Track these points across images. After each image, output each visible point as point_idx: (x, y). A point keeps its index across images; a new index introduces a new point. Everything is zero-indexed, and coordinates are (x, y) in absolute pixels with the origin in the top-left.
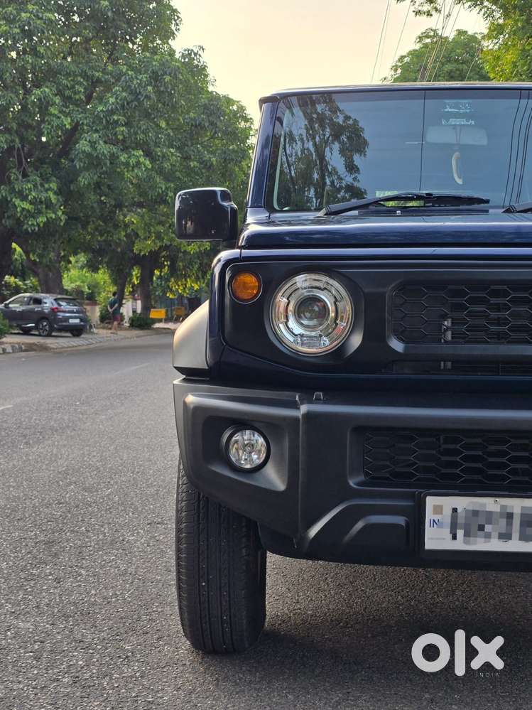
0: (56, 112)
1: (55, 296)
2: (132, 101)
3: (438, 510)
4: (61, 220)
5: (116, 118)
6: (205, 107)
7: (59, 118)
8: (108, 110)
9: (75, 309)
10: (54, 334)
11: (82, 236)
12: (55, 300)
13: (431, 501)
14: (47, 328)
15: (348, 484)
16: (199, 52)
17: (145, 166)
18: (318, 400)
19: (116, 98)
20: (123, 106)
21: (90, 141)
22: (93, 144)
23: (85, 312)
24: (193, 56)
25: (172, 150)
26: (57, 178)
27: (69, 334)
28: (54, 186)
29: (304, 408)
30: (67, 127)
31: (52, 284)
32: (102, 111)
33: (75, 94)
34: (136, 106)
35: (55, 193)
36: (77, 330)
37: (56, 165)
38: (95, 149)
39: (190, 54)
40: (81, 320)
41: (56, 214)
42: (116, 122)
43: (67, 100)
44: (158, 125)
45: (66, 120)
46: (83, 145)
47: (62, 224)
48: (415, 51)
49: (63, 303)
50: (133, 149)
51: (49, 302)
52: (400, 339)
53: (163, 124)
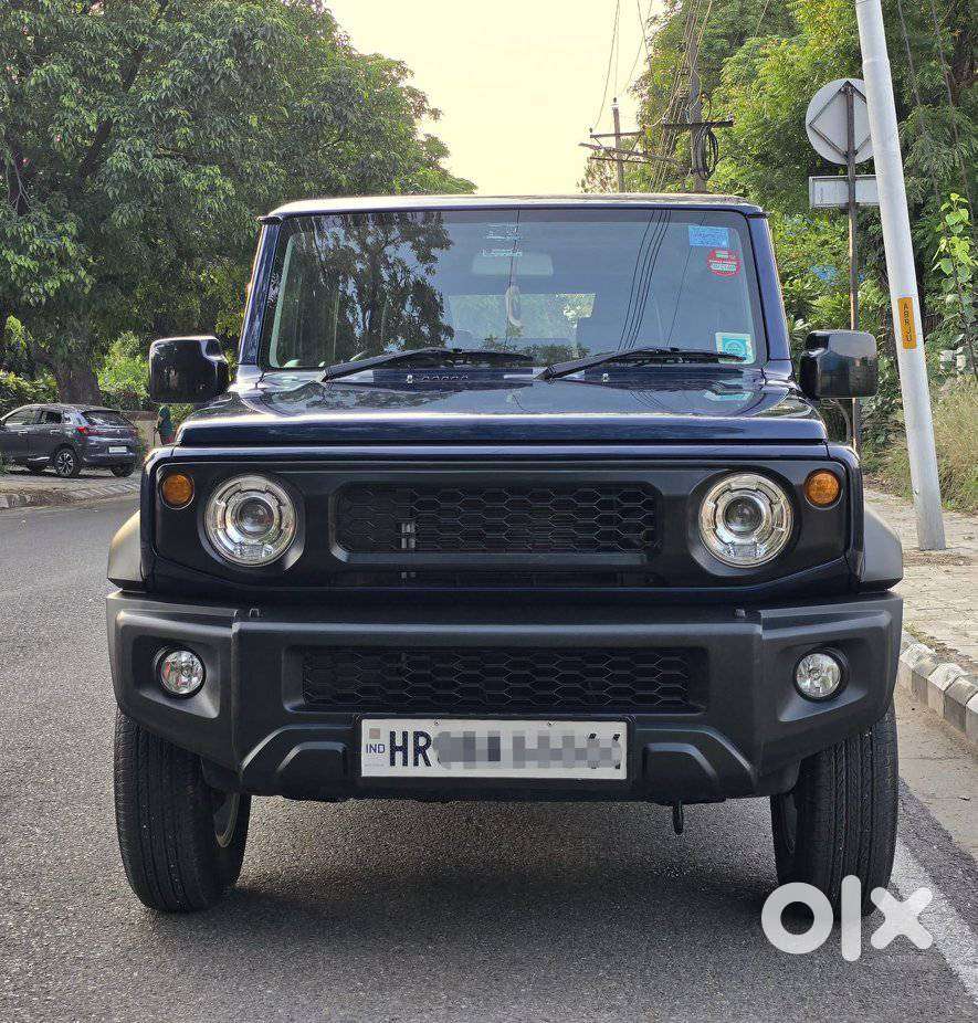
0: (73, 104)
1: (85, 408)
2: (200, 84)
3: (375, 733)
4: (85, 285)
5: (173, 112)
6: (327, 88)
7: (77, 113)
8: (159, 100)
9: (118, 429)
10: (83, 472)
11: (125, 307)
12: (82, 414)
13: (367, 725)
14: (71, 463)
15: (283, 707)
17: (224, 192)
18: (254, 618)
19: (174, 80)
20: (185, 92)
21: (130, 151)
22: (135, 156)
23: (137, 434)
25: (271, 164)
26: (77, 213)
27: (109, 473)
28: (71, 227)
29: (236, 627)
30: (91, 128)
31: (79, 387)
32: (150, 100)
33: (105, 72)
34: (207, 92)
35: (75, 240)
36: (122, 466)
37: (75, 191)
38: (138, 165)
40: (130, 448)
41: (76, 274)
42: (174, 119)
43: (91, 82)
44: (246, 123)
45: (91, 117)
46: (118, 160)
47: (87, 291)
49: (99, 421)
50: (205, 164)
51: (73, 418)
52: (345, 548)
53: (253, 121)
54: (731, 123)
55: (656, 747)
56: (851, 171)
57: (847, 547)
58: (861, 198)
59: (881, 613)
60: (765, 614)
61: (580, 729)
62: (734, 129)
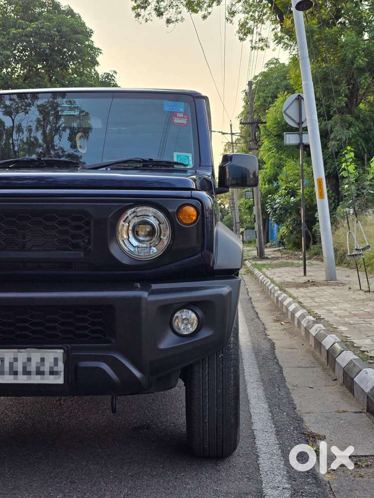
16: (114, 75)
24: (110, 77)
39: (108, 76)
48: (264, 72)
54: (265, 123)
55: (83, 364)
56: (301, 130)
57: (202, 249)
58: (305, 141)
59: (224, 287)
60: (154, 286)
61: (36, 355)
62: (267, 125)
